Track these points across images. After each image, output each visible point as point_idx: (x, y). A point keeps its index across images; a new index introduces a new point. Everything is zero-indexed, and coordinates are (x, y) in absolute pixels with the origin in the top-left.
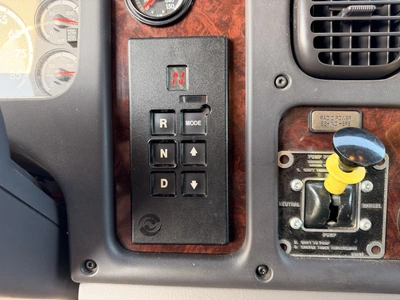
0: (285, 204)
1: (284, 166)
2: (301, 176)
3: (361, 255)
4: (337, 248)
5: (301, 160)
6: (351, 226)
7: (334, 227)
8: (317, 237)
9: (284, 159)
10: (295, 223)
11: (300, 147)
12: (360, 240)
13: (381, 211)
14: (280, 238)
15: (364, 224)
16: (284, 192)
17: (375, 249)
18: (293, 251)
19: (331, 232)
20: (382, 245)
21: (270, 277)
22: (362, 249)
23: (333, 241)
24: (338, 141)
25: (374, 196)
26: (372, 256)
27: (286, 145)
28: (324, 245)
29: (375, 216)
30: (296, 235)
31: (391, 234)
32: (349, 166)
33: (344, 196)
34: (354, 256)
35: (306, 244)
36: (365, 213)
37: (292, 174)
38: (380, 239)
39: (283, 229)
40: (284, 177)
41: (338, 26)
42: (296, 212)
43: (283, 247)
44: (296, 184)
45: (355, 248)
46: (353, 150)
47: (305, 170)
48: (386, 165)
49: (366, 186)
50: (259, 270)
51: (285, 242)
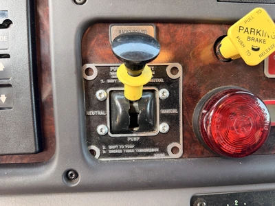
0: (92, 113)
1: (90, 78)
2: (105, 87)
3: (162, 156)
4: (141, 150)
5: (105, 73)
6: (153, 130)
7: (138, 131)
8: (122, 141)
9: (88, 71)
10: (102, 129)
11: (103, 60)
12: (160, 143)
13: (178, 115)
14: (89, 145)
15: (163, 127)
16: (91, 102)
17: (175, 150)
18: (102, 155)
19: (135, 135)
20: (180, 146)
21: (78, 181)
22: (163, 150)
23: (138, 144)
25: (170, 102)
26: (172, 155)
27: (91, 58)
28: (130, 149)
29: (172, 120)
30: (104, 141)
31: (188, 136)
34: (156, 157)
35: (113, 149)
36: (164, 118)
37: (98, 85)
38: (178, 141)
42: (102, 120)
43: (93, 152)
44: (101, 94)
45: (157, 150)
47: (109, 81)
48: (180, 74)
49: (163, 93)
50: (69, 175)
51: (93, 147)
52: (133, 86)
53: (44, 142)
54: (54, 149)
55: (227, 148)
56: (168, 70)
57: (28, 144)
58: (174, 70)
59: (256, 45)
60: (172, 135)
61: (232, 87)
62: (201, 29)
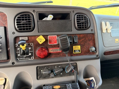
0: (17, 52)
3: (30, 59)
6: (28, 55)
8: (23, 57)
9: (16, 45)
10: (19, 55)
12: (30, 57)
15: (30, 54)
18: (19, 60)
19: (25, 56)
20: (33, 57)
22: (30, 58)
23: (25, 57)
25: (31, 50)
26: (32, 59)
28: (24, 58)
29: (32, 53)
30: (19, 57)
31: (35, 55)
33: (26, 50)
34: (29, 59)
35: (21, 58)
36: (30, 53)
37: (18, 47)
39: (16, 56)
40: (16, 48)
42: (19, 53)
43: (17, 59)
44: (18, 49)
47: (20, 47)
48: (33, 45)
49: (30, 48)
50: (13, 63)
51: (18, 58)
52: (23, 48)
53: (8, 58)
54: (10, 59)
56: (31, 44)
57: (5, 58)
59: (41, 41)
61: (42, 47)
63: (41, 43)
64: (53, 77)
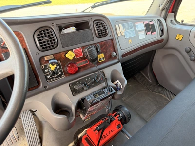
2: (47, 69)
5: (46, 66)
6: (58, 74)
8: (53, 78)
9: (43, 67)
10: (48, 77)
11: (45, 64)
12: (60, 76)
15: (60, 73)
16: (45, 73)
18: (50, 82)
19: (55, 76)
20: (64, 75)
21: (47, 88)
22: (61, 77)
23: (56, 78)
24: (50, 62)
27: (42, 64)
28: (55, 79)
29: (61, 71)
30: (49, 79)
31: (65, 73)
32: (53, 65)
33: (55, 69)
34: (60, 79)
35: (52, 80)
36: (60, 71)
37: (45, 69)
39: (47, 79)
40: (44, 70)
41: (44, 42)
42: (48, 75)
43: (48, 82)
44: (46, 70)
46: (54, 62)
49: (58, 67)
50: (45, 87)
52: (52, 68)
54: (40, 83)
55: (72, 73)
58: (59, 62)
59: (71, 56)
60: (62, 74)
62: (62, 53)
63: (71, 59)
64: (86, 90)
